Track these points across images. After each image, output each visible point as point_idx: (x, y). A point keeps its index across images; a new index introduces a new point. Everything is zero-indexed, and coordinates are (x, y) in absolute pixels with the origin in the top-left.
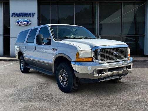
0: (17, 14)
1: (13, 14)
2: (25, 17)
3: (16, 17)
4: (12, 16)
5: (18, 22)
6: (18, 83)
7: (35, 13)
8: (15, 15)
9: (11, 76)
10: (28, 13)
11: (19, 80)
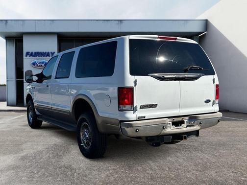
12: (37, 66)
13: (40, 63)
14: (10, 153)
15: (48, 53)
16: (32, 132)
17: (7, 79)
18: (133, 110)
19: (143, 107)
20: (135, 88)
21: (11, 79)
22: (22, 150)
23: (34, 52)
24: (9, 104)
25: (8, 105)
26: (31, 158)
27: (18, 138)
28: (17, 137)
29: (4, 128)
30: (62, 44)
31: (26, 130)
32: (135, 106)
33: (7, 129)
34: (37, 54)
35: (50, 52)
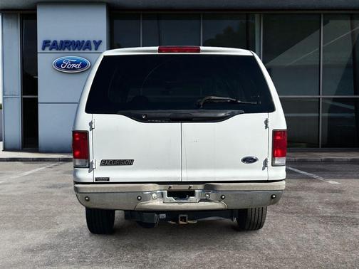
0: (55, 42)
1: (46, 43)
2: (77, 51)
3: (54, 51)
4: (43, 49)
5: (59, 65)
6: (58, 219)
7: (100, 42)
8: (52, 45)
9: (41, 201)
10: (84, 41)
11: (60, 210)
12: (66, 68)
13: (72, 63)
14: (39, 227)
15: (88, 43)
16: (66, 197)
17: (4, 95)
18: (89, 167)
19: (104, 163)
20: (90, 133)
21: (13, 96)
22: (57, 224)
23: (59, 41)
24: (7, 147)
25: (5, 149)
26: (76, 235)
27: (44, 207)
28: (42, 205)
29: (14, 191)
30: (116, 22)
31: (54, 195)
32: (91, 161)
33: (20, 193)
34: (66, 45)
35: (92, 41)
